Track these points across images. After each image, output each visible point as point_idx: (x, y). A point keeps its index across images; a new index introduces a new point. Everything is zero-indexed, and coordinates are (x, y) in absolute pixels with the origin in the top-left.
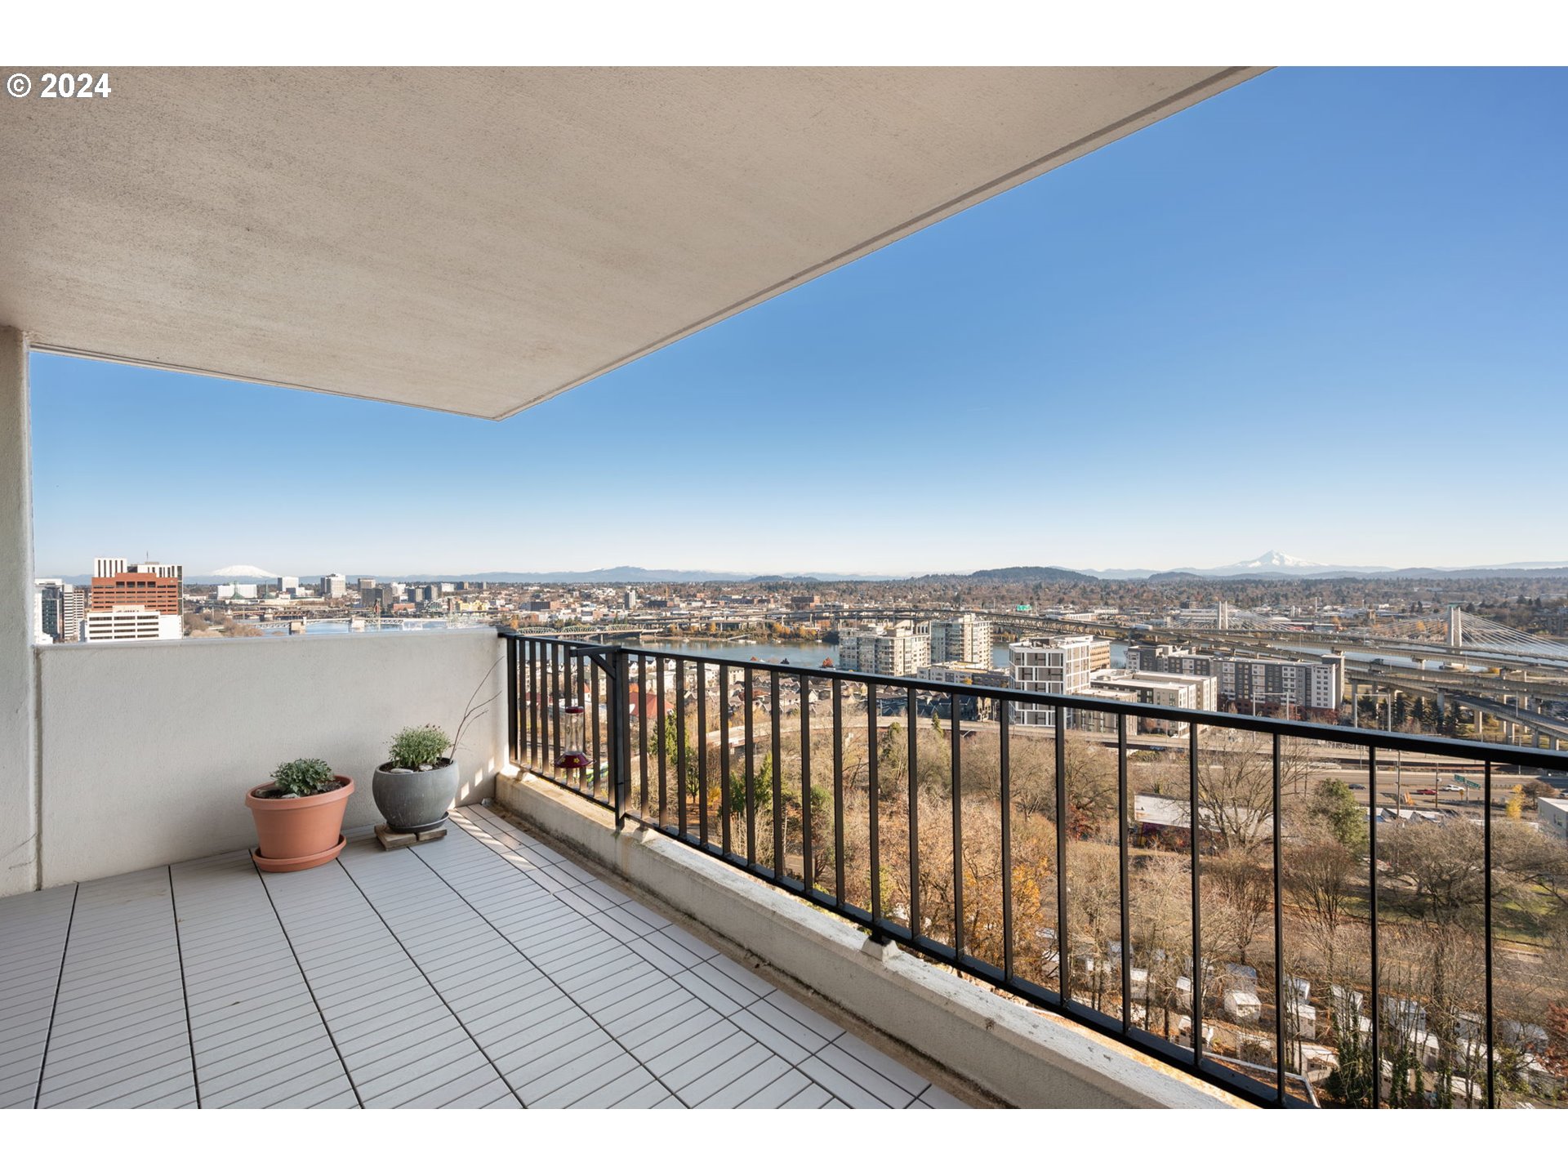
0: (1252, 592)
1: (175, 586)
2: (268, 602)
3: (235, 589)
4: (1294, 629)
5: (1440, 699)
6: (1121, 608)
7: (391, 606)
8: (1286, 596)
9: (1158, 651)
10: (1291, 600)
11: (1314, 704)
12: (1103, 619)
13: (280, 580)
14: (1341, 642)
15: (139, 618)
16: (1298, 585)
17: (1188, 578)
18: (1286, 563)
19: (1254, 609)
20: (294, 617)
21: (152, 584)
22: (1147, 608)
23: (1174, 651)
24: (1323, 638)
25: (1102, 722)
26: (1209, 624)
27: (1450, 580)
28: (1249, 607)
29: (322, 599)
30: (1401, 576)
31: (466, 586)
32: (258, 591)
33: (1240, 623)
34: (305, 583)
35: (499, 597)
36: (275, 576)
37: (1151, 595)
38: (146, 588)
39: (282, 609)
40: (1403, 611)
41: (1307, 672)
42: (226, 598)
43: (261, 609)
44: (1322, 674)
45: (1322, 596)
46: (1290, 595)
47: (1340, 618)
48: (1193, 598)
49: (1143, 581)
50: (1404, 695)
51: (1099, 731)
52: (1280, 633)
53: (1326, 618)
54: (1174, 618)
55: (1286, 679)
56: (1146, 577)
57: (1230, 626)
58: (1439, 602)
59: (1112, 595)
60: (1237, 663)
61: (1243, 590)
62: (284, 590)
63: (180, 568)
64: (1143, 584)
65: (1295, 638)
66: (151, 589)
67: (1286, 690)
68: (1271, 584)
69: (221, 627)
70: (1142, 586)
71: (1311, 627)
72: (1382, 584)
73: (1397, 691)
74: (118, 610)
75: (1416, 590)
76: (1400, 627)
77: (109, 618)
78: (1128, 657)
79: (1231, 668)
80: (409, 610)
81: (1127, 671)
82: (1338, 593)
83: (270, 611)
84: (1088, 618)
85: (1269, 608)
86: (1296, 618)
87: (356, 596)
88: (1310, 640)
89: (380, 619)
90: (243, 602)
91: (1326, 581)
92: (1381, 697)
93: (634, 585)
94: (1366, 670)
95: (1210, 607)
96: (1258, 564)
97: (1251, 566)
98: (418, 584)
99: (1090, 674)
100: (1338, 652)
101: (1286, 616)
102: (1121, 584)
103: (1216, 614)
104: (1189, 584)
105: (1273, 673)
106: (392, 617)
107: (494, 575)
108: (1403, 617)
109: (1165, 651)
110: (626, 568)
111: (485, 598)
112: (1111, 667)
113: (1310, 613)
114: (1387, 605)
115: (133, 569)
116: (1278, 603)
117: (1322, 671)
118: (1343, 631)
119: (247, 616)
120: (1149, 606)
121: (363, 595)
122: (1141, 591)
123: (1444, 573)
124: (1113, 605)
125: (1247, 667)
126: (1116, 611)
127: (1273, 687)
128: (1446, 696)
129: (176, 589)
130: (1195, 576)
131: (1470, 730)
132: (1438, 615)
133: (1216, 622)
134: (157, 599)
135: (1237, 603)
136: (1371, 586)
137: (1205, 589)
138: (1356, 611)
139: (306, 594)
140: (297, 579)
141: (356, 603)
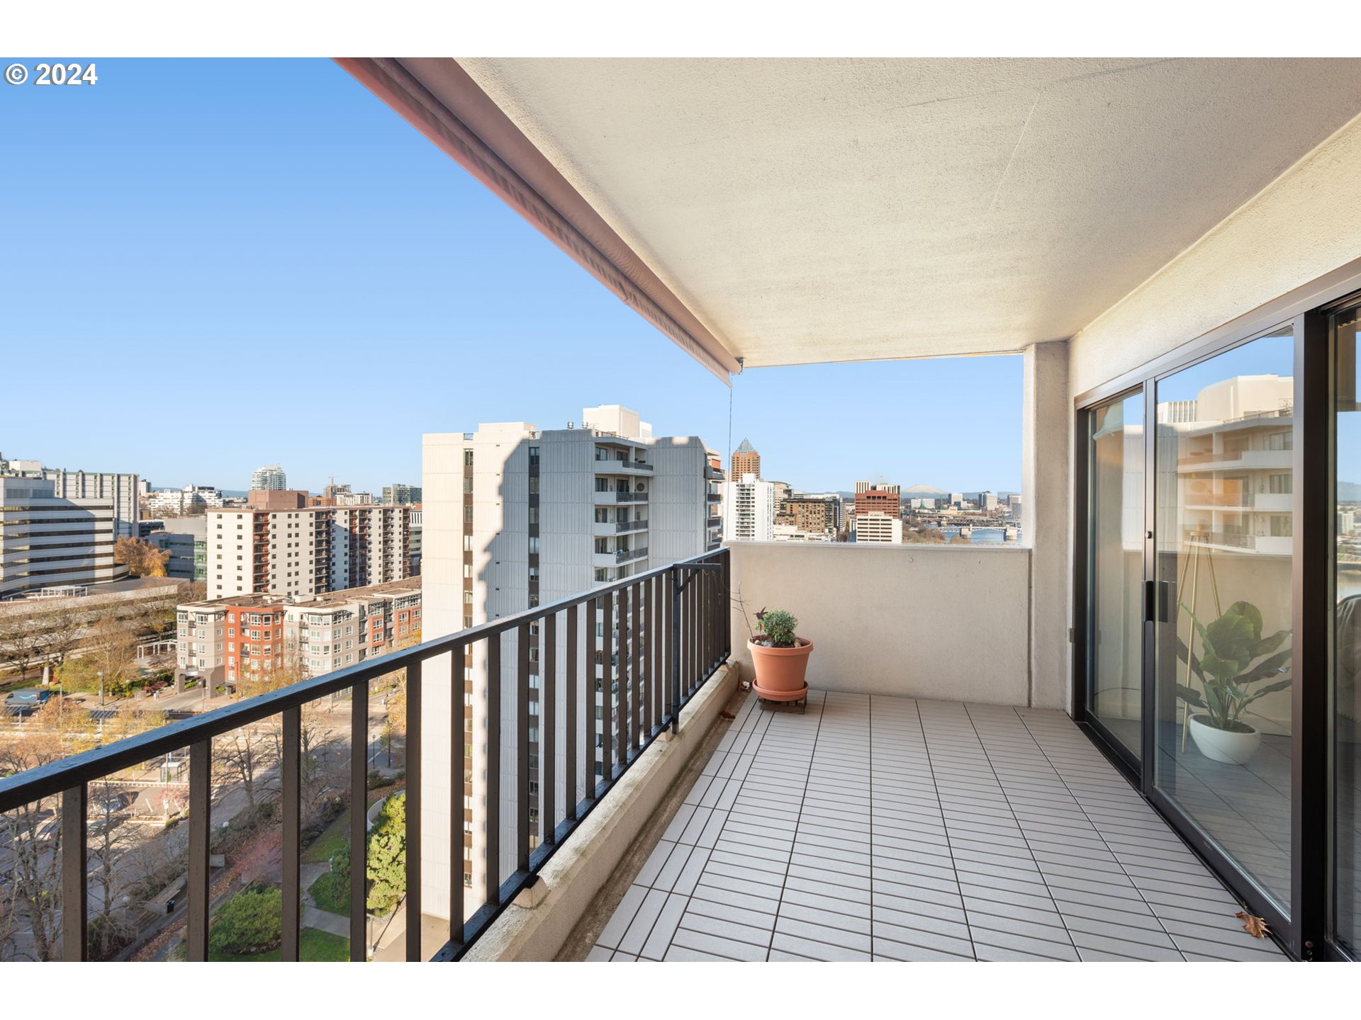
1: (896, 500)
2: (943, 512)
3: (922, 502)
13: (950, 495)
15: (882, 520)
20: (962, 524)
21: (885, 498)
29: (980, 511)
32: (936, 504)
34: (965, 498)
36: (948, 492)
38: (882, 501)
39: (954, 518)
42: (916, 508)
43: (939, 517)
62: (953, 503)
63: (899, 487)
66: (884, 501)
69: (917, 529)
74: (871, 515)
77: (867, 520)
83: (944, 519)
87: (1006, 509)
90: (926, 511)
115: (874, 488)
119: (930, 522)
121: (1013, 509)
129: (897, 502)
134: (887, 508)
139: (968, 507)
140: (962, 495)
141: (1006, 515)
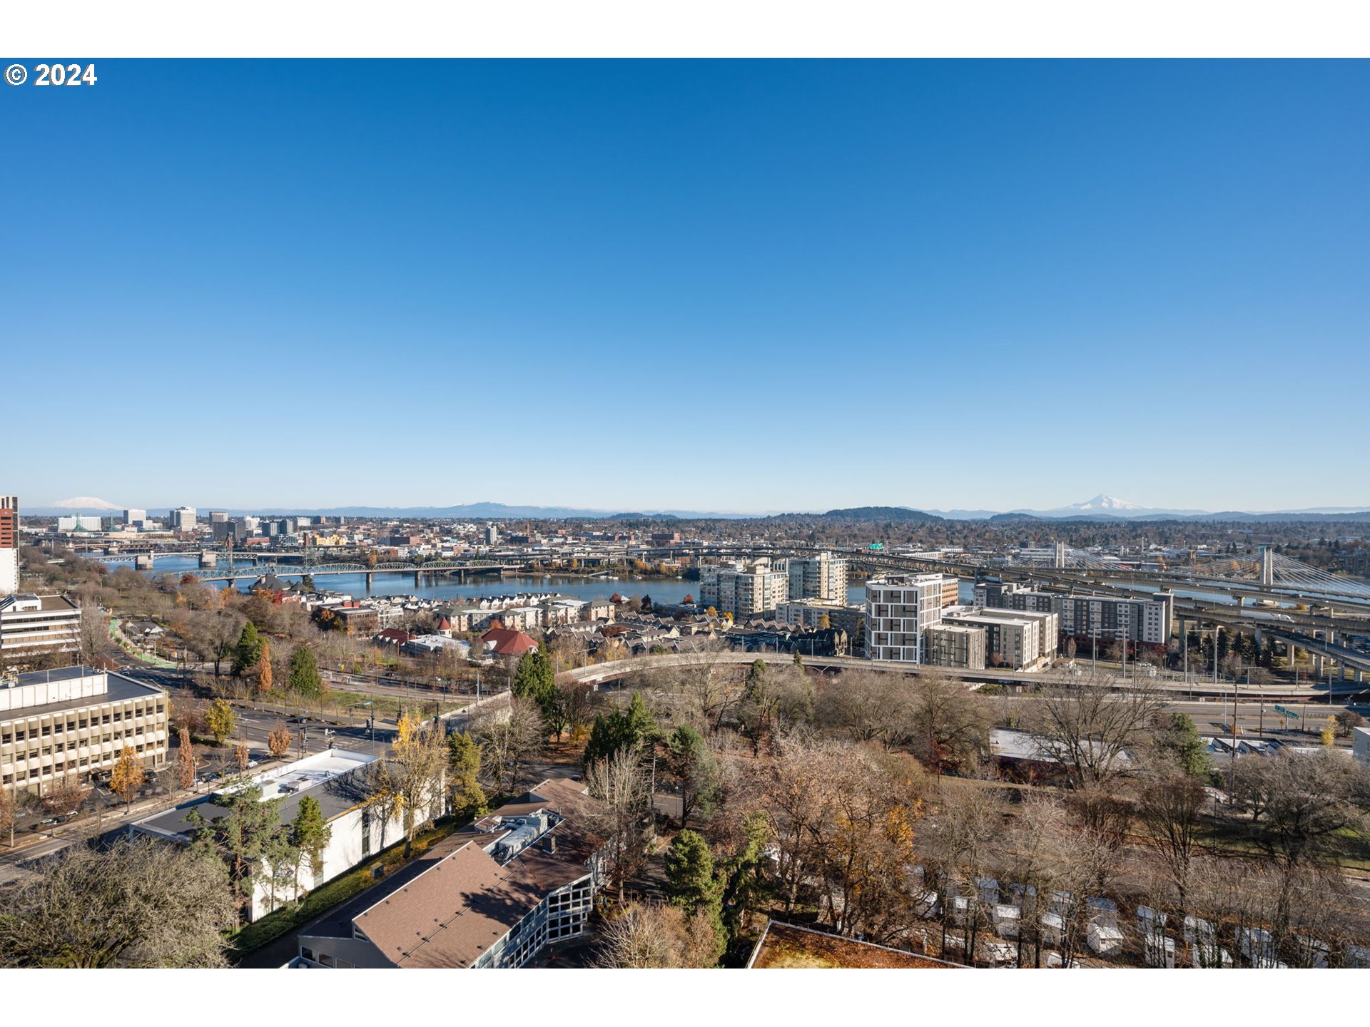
0: (1084, 532)
1: (9, 518)
2: (113, 535)
3: (77, 521)
4: (1124, 568)
5: (1258, 634)
6: (965, 547)
7: (244, 540)
8: (1115, 537)
9: (1004, 588)
10: (1119, 540)
11: (1145, 639)
12: (949, 557)
13: (126, 513)
14: (1167, 580)
16: (1126, 527)
17: (1026, 519)
18: (1115, 506)
19: (1086, 548)
20: (140, 551)
22: (989, 548)
23: (1018, 588)
24: (1149, 576)
25: (952, 657)
26: (1047, 563)
27: (1259, 523)
28: (1082, 547)
29: (171, 533)
30: (1217, 519)
31: (323, 520)
32: (102, 524)
33: (1074, 562)
34: (152, 516)
35: (357, 531)
36: (121, 508)
37: (992, 535)
39: (129, 543)
40: (1220, 551)
41: (1140, 609)
42: (67, 531)
43: (106, 542)
44: (1153, 611)
45: (1147, 537)
46: (1119, 535)
47: (1164, 557)
48: (1031, 538)
49: (985, 521)
50: (1224, 630)
51: (949, 665)
52: (1111, 571)
53: (1152, 557)
54: (1015, 556)
55: (1121, 616)
56: (988, 517)
57: (1066, 565)
58: (1250, 543)
59: (957, 534)
60: (1076, 600)
61: (1076, 531)
62: (130, 522)
63: (17, 500)
64: (985, 524)
65: (1126, 576)
67: (1121, 626)
68: (1101, 525)
69: (61, 561)
70: (985, 526)
71: (1139, 566)
72: (1200, 527)
73: (1219, 627)
75: (1230, 532)
76: (1218, 567)
78: (975, 594)
79: (1070, 605)
80: (264, 544)
81: (975, 607)
82: (1162, 534)
83: (115, 544)
84: (935, 556)
85: (1100, 548)
86: (1124, 557)
87: (208, 529)
88: (1139, 578)
89: (232, 553)
90: (85, 534)
91: (1151, 523)
92: (1205, 633)
93: (495, 521)
94: (1192, 607)
95: (1047, 546)
96: (1089, 506)
97: (1083, 508)
98: (272, 518)
99: (942, 610)
100: (1167, 590)
101: (1116, 555)
102: (965, 524)
103: (1053, 554)
104: (1028, 525)
105: (1109, 609)
106: (245, 551)
107: (352, 509)
108: (1219, 557)
109: (1010, 589)
110: (487, 504)
111: (343, 533)
112: (959, 604)
113: (1138, 552)
114: (1205, 546)
116: (1108, 544)
117: (1153, 608)
118: (1167, 570)
119: (90, 550)
120: (991, 545)
121: (215, 529)
122: (984, 530)
123: (1254, 517)
124: (958, 544)
125: (1085, 603)
126: (961, 550)
127: (1109, 623)
128: (1263, 631)
129: (11, 521)
130: (1032, 517)
131: (1283, 662)
132: (1251, 555)
133: (1053, 561)
135: (1071, 543)
136: (1191, 528)
137: (1042, 530)
138: (1177, 552)
139: (154, 528)
140: (144, 511)
141: (207, 537)
